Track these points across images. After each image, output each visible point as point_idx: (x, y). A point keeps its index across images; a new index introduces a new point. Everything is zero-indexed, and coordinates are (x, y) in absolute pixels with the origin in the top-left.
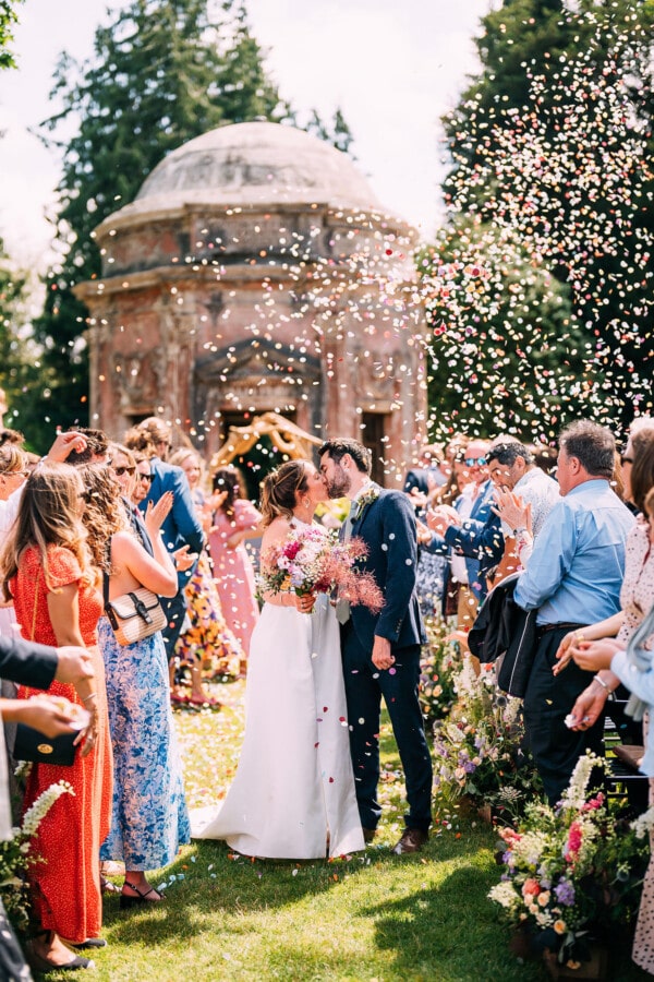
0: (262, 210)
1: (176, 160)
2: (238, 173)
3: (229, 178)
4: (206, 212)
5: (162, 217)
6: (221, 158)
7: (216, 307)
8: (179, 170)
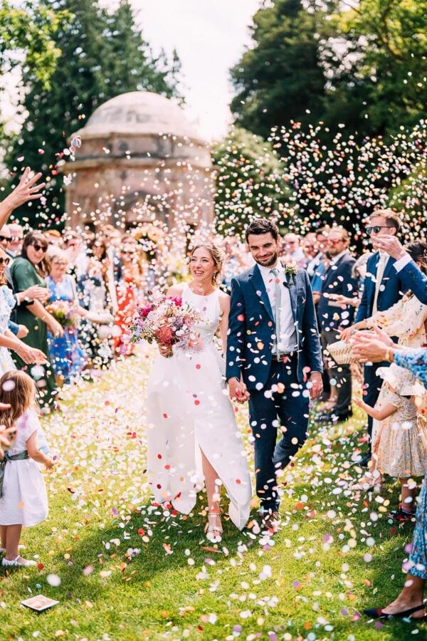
0: (145, 136)
1: (106, 109)
2: (134, 118)
3: (129, 119)
4: (120, 136)
5: (99, 136)
6: (126, 110)
7: (124, 177)
8: (108, 114)
